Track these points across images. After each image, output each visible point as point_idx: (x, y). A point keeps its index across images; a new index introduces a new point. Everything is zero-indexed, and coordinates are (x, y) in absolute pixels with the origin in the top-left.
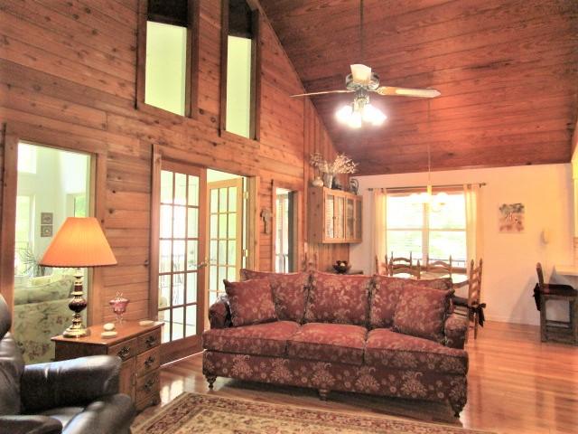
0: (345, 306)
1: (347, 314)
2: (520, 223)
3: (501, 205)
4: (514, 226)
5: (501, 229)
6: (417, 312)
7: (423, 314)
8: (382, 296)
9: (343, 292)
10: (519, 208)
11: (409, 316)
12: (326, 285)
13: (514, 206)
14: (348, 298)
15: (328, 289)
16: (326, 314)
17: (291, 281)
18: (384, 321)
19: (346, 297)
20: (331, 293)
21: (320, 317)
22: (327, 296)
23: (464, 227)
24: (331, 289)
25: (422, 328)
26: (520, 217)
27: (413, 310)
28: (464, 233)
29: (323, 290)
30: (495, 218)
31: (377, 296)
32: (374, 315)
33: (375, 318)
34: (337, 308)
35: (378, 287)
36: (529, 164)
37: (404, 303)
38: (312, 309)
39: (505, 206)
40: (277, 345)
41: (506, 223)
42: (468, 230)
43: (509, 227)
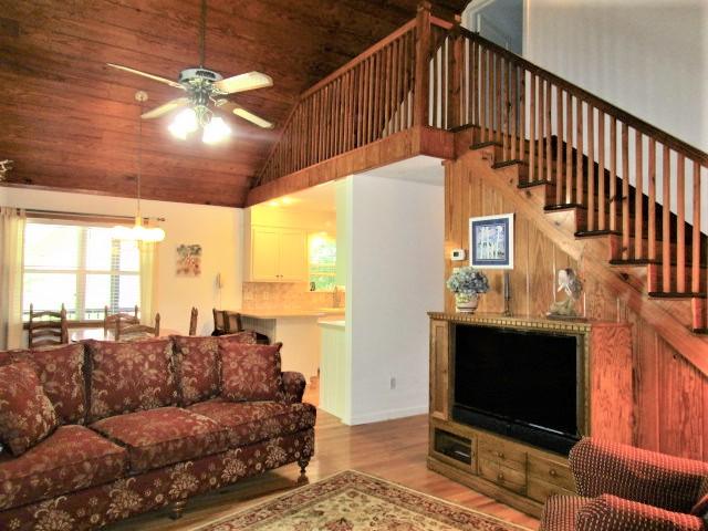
0: (154, 384)
1: (158, 393)
2: (197, 266)
3: (179, 246)
4: (191, 270)
5: (179, 272)
6: (256, 373)
7: (264, 374)
8: (194, 362)
9: (147, 365)
10: (196, 250)
11: (246, 378)
12: (120, 358)
13: (192, 248)
14: (156, 371)
15: (124, 363)
16: (127, 401)
17: (61, 359)
18: (202, 393)
19: (153, 371)
20: (130, 368)
21: (117, 407)
22: (125, 373)
23: (137, 269)
24: (130, 363)
25: (266, 389)
26: (197, 260)
27: (251, 371)
28: (137, 278)
29: (117, 366)
30: (172, 260)
31: (187, 363)
32: (188, 388)
33: (190, 392)
34: (142, 388)
35: (186, 350)
36: (208, 203)
37: (233, 365)
38: (103, 398)
39: (183, 246)
40: (119, 461)
41: (184, 266)
42: (142, 273)
43: (186, 271)
